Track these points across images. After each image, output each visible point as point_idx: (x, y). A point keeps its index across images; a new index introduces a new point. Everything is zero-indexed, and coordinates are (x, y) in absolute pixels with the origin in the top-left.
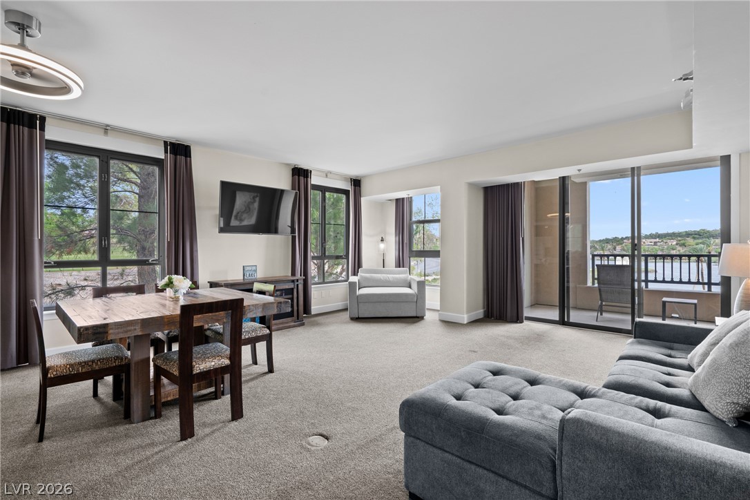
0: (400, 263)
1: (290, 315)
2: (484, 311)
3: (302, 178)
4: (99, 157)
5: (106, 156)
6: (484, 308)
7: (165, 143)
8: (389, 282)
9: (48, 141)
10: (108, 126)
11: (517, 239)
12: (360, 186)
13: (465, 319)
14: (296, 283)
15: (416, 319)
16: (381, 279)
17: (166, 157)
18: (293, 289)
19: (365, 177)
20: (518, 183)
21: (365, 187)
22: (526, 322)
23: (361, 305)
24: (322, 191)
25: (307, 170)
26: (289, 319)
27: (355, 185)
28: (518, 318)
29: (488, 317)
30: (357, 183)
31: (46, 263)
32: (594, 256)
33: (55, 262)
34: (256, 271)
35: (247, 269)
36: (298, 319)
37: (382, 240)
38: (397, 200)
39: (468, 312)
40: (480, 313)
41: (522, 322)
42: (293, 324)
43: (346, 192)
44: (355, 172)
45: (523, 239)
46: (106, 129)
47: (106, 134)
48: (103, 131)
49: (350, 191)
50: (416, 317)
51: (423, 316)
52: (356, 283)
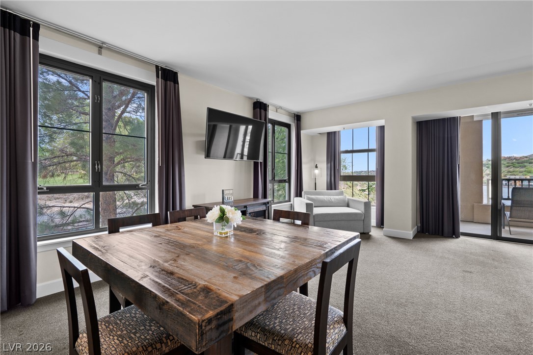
0: (332, 186)
2: (418, 227)
3: (263, 111)
4: (92, 77)
5: (99, 77)
6: (417, 224)
7: (157, 67)
8: (332, 202)
9: (42, 55)
10: (103, 43)
12: (300, 122)
13: (411, 235)
14: (268, 205)
17: (157, 82)
18: (265, 211)
19: (304, 113)
20: (454, 118)
21: (305, 121)
22: (462, 238)
23: (316, 224)
24: (272, 124)
27: (297, 120)
28: (454, 233)
30: (298, 118)
31: (39, 189)
33: (48, 188)
34: (232, 194)
35: (226, 192)
37: (317, 167)
38: (329, 134)
41: (457, 237)
43: (288, 126)
44: (296, 108)
45: (459, 165)
46: (101, 47)
47: (100, 53)
48: (96, 49)
49: (291, 124)
50: (363, 233)
51: (369, 232)
52: (312, 204)
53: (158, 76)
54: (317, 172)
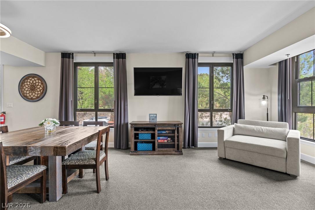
1: (173, 146)
3: (191, 60)
4: (94, 66)
5: (97, 65)
7: (114, 54)
8: (263, 133)
12: (243, 59)
14: (177, 127)
16: (254, 130)
17: (114, 61)
19: (245, 50)
23: (227, 149)
25: (195, 54)
26: (172, 149)
27: (237, 58)
30: (239, 56)
34: (156, 117)
35: (151, 116)
36: (178, 150)
37: (264, 98)
38: (280, 64)
42: (174, 152)
43: (231, 65)
46: (95, 53)
47: (95, 56)
48: (94, 54)
49: (233, 63)
50: (286, 174)
51: (296, 175)
52: (223, 131)
53: (114, 58)
54: (264, 103)
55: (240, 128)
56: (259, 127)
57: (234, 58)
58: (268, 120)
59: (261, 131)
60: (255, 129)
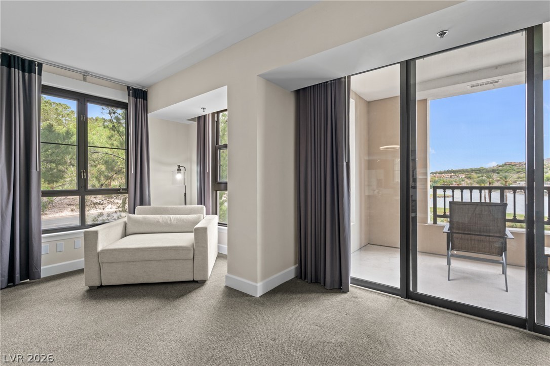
2: (296, 268)
3: (17, 72)
6: (295, 264)
8: (170, 225)
11: (340, 164)
12: (147, 100)
13: (259, 289)
15: (192, 285)
16: (158, 222)
22: (352, 290)
23: (104, 267)
27: (136, 97)
28: (340, 287)
29: (301, 278)
30: (140, 95)
32: (435, 189)
37: (179, 170)
38: (199, 120)
39: (264, 277)
40: (289, 272)
41: (346, 291)
49: (127, 103)
50: (194, 281)
51: (203, 279)
52: (96, 233)
54: (179, 177)
55: (137, 222)
56: (166, 216)
57: (129, 95)
58: (186, 204)
59: (169, 222)
60: (161, 221)
